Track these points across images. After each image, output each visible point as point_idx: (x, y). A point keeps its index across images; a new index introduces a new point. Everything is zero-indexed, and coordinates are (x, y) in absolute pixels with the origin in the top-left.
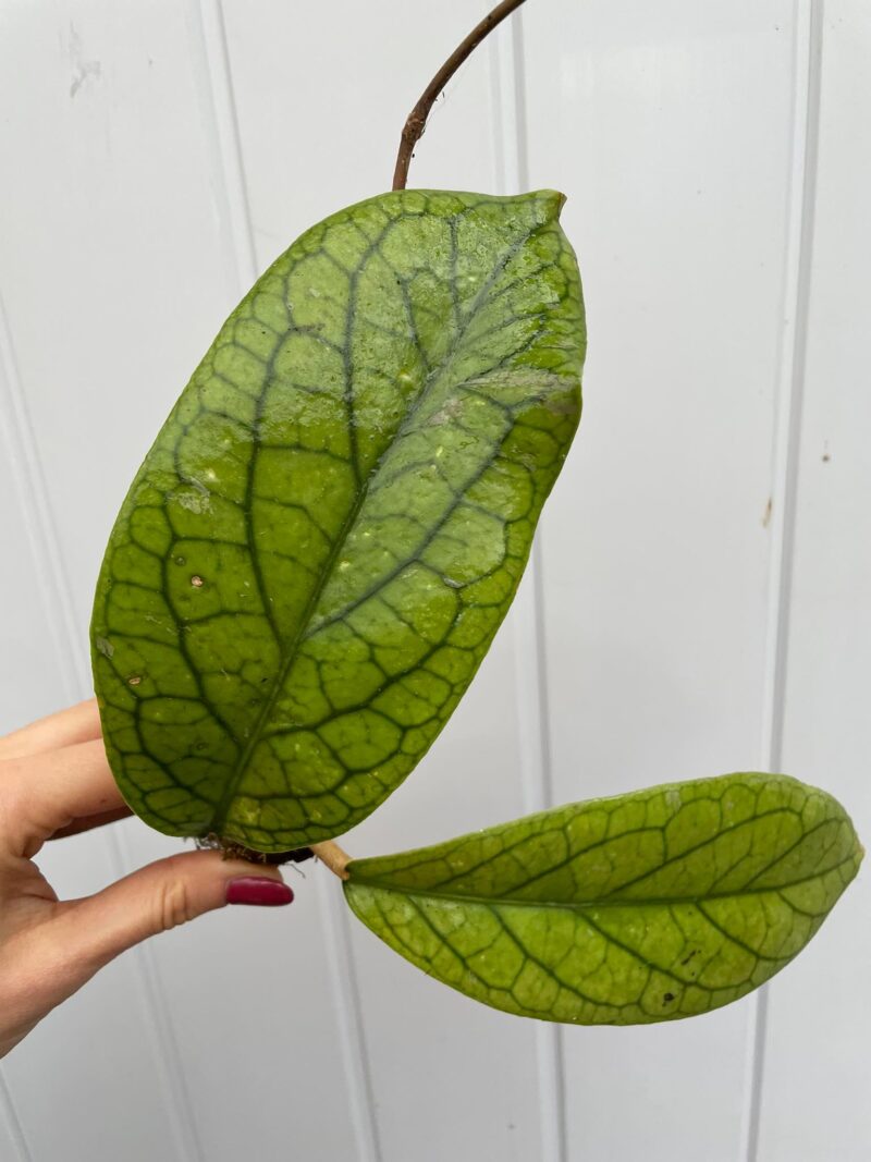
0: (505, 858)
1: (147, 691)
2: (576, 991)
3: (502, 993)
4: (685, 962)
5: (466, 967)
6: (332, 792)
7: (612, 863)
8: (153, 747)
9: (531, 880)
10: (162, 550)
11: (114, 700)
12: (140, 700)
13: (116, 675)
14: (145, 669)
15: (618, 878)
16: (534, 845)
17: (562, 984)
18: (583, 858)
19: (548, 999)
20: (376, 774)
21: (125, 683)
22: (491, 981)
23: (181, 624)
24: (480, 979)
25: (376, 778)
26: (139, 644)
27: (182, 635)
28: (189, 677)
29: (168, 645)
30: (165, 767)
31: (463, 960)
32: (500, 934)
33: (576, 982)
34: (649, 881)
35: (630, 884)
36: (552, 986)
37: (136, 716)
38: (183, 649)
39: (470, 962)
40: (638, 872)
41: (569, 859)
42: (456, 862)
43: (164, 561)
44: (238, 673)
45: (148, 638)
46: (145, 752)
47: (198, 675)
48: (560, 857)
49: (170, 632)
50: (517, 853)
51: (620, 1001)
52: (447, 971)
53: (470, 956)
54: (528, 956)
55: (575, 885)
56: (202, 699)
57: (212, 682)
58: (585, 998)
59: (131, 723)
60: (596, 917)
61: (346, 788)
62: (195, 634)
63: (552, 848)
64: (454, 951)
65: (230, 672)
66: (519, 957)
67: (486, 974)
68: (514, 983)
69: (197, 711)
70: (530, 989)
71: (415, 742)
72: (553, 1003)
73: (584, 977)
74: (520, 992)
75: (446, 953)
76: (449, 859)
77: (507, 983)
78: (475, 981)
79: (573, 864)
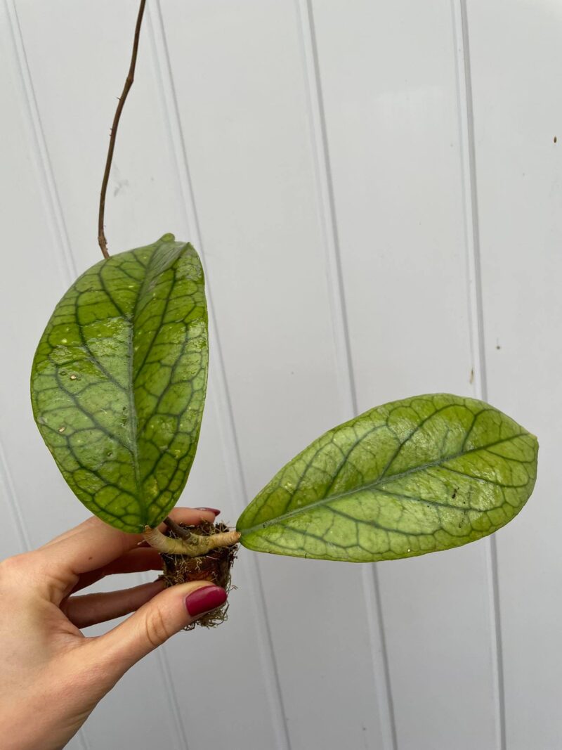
0: (311, 470)
1: (69, 432)
2: (397, 531)
3: (354, 548)
4: (454, 497)
5: (325, 542)
6: (177, 433)
7: (371, 452)
8: (85, 462)
9: (334, 478)
10: (53, 372)
11: (56, 444)
12: (68, 438)
13: (52, 431)
14: (64, 422)
15: (382, 461)
16: (322, 456)
17: (387, 530)
18: (353, 454)
19: (384, 541)
20: (190, 408)
21: (58, 433)
22: (345, 544)
23: (72, 396)
24: (338, 546)
25: (191, 410)
26: (57, 412)
27: (76, 401)
28: (86, 418)
29: (70, 407)
30: (96, 473)
31: (321, 539)
32: (335, 516)
33: (394, 526)
34: (400, 458)
35: (390, 463)
36: (382, 534)
37: (69, 447)
38: (78, 406)
39: (326, 538)
40: (390, 454)
41: (346, 458)
42: (286, 485)
43: (56, 375)
44: (109, 409)
45: (60, 408)
46: (83, 467)
47: (90, 415)
48: (340, 459)
49: (70, 401)
50: (315, 464)
51: (429, 530)
52: (316, 549)
53: (323, 535)
54: (357, 521)
55: (359, 472)
56: (98, 427)
57: (99, 416)
58: (407, 534)
59: (67, 452)
60: (384, 488)
61: (181, 425)
62: (81, 398)
63: (333, 454)
64: (313, 536)
65: (106, 410)
66: (353, 524)
67: (339, 541)
68: (358, 540)
69: (99, 434)
70: (370, 540)
71: (199, 383)
72: (389, 543)
73: (398, 522)
74: (364, 542)
75: (311, 540)
76: (283, 485)
77: (353, 541)
78: (335, 548)
79: (349, 460)
